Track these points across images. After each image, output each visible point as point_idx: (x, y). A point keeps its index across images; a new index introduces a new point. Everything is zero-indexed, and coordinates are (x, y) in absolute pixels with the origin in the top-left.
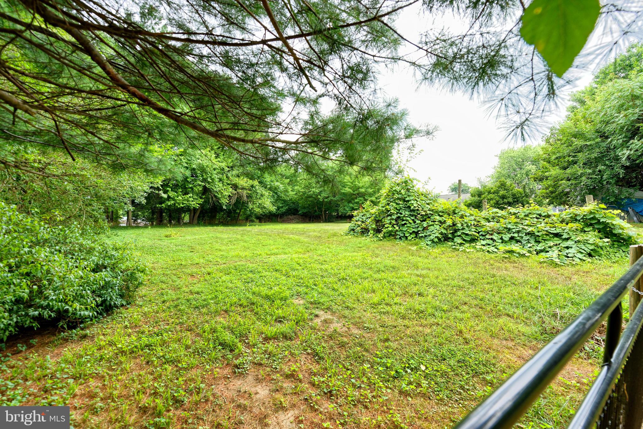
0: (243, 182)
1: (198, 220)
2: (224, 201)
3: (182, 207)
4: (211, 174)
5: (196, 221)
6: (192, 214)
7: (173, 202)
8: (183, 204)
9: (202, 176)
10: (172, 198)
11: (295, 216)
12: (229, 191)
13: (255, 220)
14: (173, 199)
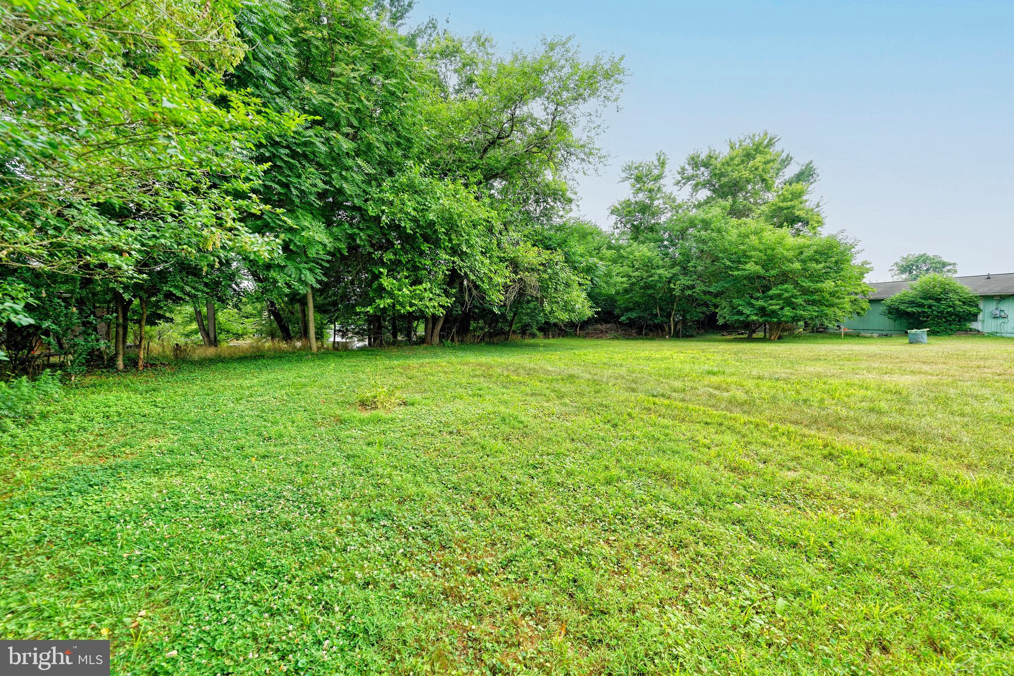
0: (531, 255)
1: (441, 337)
2: (496, 297)
3: (410, 313)
4: (468, 235)
5: (436, 339)
6: (430, 326)
7: (389, 301)
8: (411, 305)
9: (450, 240)
10: (388, 292)
11: (609, 326)
12: (503, 276)
13: (537, 332)
14: (391, 295)
